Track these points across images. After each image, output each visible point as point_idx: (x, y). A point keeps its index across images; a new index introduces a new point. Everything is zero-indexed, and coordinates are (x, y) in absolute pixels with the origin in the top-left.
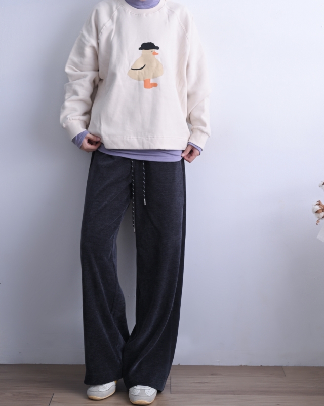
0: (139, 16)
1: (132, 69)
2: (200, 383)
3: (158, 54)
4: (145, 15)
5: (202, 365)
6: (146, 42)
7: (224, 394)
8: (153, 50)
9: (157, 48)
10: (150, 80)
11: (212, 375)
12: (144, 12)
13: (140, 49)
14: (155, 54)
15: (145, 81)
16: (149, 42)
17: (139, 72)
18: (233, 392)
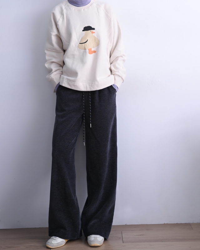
0: (79, 11)
1: (80, 43)
2: (140, 235)
3: (94, 33)
4: (83, 10)
5: (141, 224)
6: (86, 26)
7: (156, 242)
8: (91, 30)
9: (94, 29)
10: (91, 49)
11: (147, 230)
12: (82, 8)
13: (83, 31)
14: (93, 33)
15: (88, 49)
16: (88, 26)
17: (85, 45)
18: (161, 241)
